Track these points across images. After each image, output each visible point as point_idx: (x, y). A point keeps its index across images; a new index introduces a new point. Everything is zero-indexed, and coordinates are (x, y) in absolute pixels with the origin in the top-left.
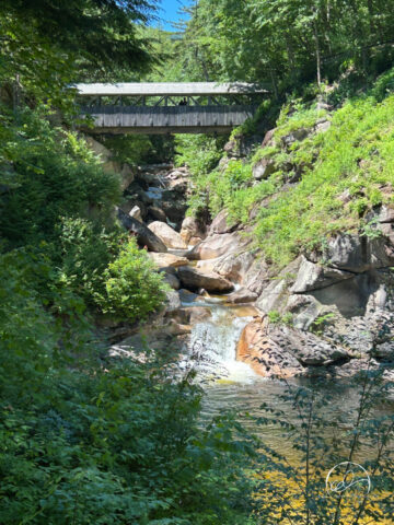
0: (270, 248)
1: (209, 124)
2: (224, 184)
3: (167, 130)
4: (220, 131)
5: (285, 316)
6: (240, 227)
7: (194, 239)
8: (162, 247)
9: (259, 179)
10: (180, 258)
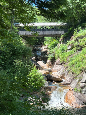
0: (74, 69)
1: (55, 34)
2: (59, 51)
3: (43, 36)
4: (58, 36)
5: (79, 90)
6: (64, 63)
7: (50, 66)
8: (42, 69)
9: (69, 50)
10: (47, 72)
